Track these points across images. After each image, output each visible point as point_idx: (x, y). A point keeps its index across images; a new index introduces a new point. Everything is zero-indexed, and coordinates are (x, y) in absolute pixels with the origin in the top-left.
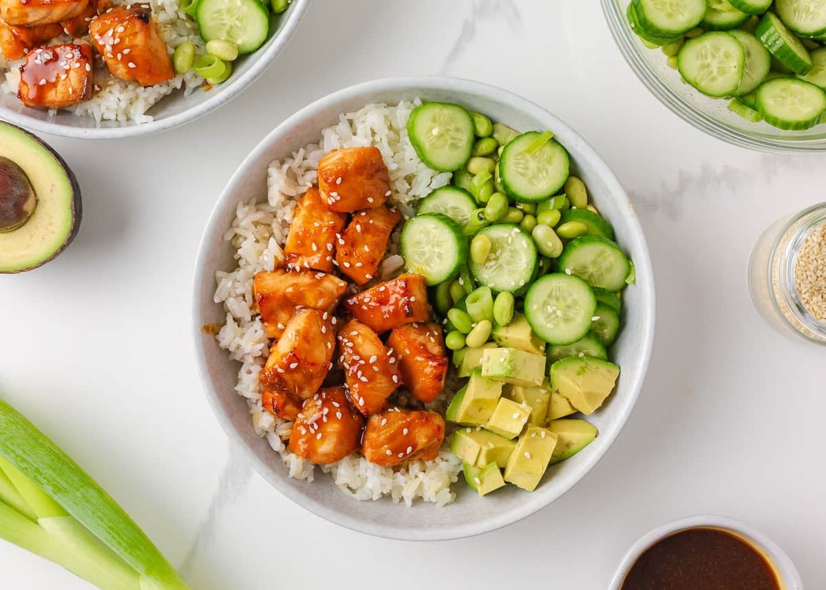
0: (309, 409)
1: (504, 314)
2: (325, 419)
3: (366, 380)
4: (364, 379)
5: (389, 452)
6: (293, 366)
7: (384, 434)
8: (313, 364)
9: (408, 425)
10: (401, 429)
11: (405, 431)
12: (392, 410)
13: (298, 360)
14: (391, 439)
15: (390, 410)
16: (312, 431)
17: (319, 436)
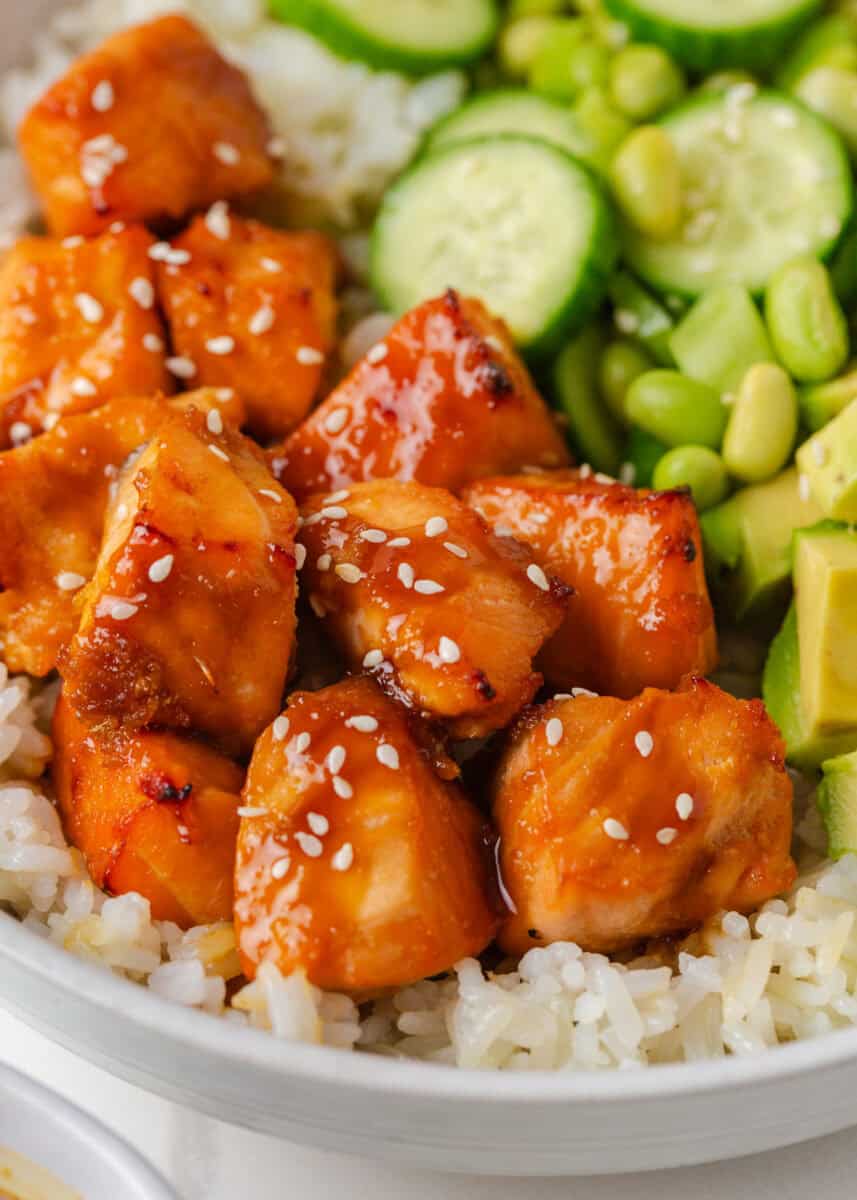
0: (269, 786)
1: (816, 318)
2: (342, 789)
3: (440, 588)
4: (428, 587)
5: (613, 828)
6: (159, 570)
7: (572, 773)
8: (230, 547)
9: (648, 722)
10: (626, 737)
11: (644, 742)
12: (567, 696)
13: (170, 543)
14: (605, 786)
15: (558, 697)
16: (312, 847)
17: (342, 859)
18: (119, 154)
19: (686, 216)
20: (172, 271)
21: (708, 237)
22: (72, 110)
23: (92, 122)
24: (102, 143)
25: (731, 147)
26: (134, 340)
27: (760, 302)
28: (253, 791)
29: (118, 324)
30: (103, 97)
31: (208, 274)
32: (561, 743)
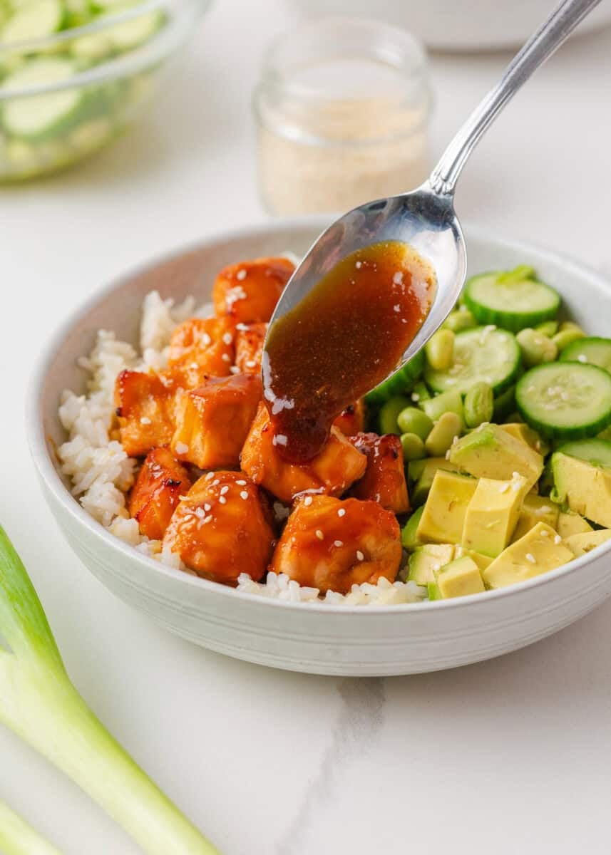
0: (197, 492)
9: (346, 507)
10: (336, 509)
11: (341, 512)
18: (243, 296)
19: (451, 365)
20: (242, 333)
21: (457, 375)
22: (230, 276)
23: (235, 282)
24: (238, 289)
25: (479, 345)
26: (220, 353)
27: (463, 398)
28: (191, 492)
29: (215, 347)
30: (242, 275)
31: (254, 338)
32: (310, 506)
